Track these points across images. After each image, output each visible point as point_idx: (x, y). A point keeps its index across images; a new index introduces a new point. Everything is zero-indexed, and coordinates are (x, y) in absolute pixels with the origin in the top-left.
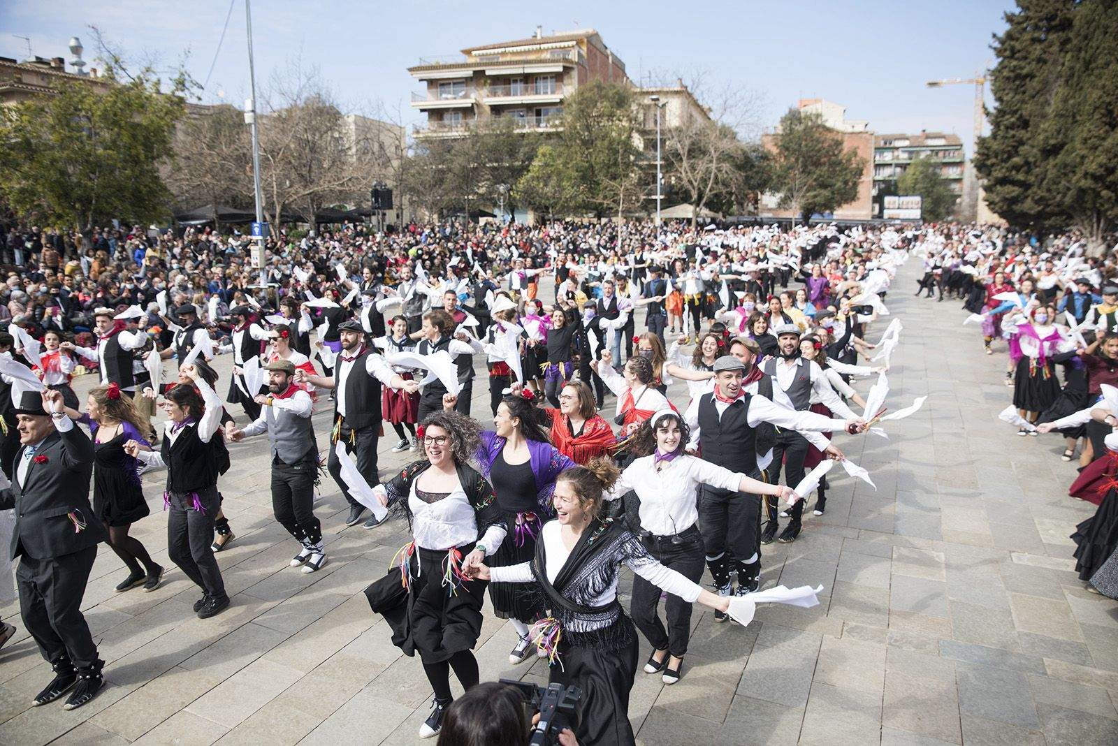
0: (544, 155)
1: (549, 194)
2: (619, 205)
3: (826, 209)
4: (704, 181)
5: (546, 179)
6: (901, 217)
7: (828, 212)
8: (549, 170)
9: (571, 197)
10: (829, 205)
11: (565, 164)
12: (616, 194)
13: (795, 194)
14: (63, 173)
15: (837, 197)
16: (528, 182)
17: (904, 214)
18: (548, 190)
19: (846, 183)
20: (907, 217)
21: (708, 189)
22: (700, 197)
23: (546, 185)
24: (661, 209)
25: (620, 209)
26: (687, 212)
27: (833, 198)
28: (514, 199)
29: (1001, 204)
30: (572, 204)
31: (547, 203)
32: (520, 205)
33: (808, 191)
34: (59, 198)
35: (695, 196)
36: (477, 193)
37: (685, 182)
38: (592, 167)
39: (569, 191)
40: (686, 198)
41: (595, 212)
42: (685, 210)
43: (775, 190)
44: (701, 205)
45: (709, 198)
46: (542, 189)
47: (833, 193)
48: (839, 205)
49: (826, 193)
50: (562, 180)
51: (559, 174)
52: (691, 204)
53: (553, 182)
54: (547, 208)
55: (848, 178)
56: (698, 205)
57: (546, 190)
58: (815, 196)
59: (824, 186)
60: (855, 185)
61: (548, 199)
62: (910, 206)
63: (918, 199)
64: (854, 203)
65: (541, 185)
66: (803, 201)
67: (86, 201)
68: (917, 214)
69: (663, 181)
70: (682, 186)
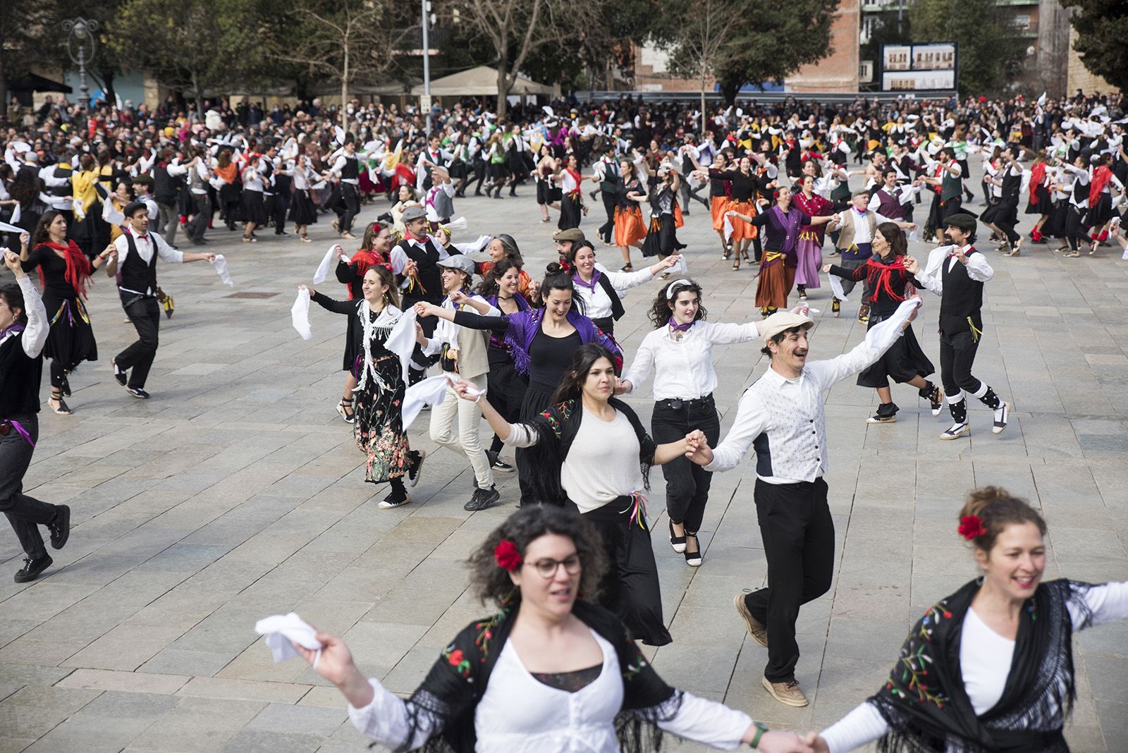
1: (189, 44)
2: (341, 69)
3: (767, 74)
4: (521, 18)
6: (918, 86)
7: (771, 79)
9: (238, 50)
10: (776, 66)
12: (338, 47)
13: (705, 44)
15: (789, 48)
16: (139, 14)
17: (922, 80)
19: (805, 19)
20: (928, 85)
21: (528, 35)
22: (513, 50)
23: (181, 23)
24: (432, 78)
25: (345, 77)
26: (486, 83)
27: (781, 51)
28: (112, 50)
29: (1109, 56)
30: (241, 65)
32: (124, 66)
33: (730, 37)
35: (502, 49)
36: (26, 38)
37: (480, 21)
39: (233, 39)
40: (484, 56)
41: (293, 83)
42: (482, 81)
43: (663, 36)
44: (515, 70)
45: (531, 53)
47: (780, 40)
48: (794, 66)
49: (767, 39)
50: (217, 13)
52: (494, 66)
54: (187, 75)
55: (808, 8)
56: (509, 69)
57: (183, 33)
58: (745, 48)
59: (761, 26)
60: (825, 22)
61: (186, 53)
62: (934, 64)
63: (949, 49)
64: (822, 61)
65: (171, 23)
66: (722, 58)
68: (945, 79)
69: (434, 18)
70: (474, 30)
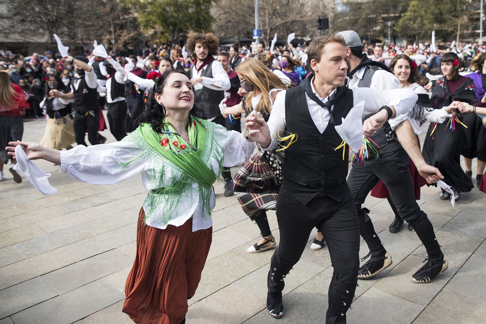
0: (413, 6)
5: (414, 19)
8: (416, 14)
11: (425, 11)
14: (164, 10)
18: (416, 26)
31: (415, 33)
34: (162, 22)
38: (441, 13)
46: (412, 25)
51: (422, 17)
53: (418, 20)
67: (174, 25)
